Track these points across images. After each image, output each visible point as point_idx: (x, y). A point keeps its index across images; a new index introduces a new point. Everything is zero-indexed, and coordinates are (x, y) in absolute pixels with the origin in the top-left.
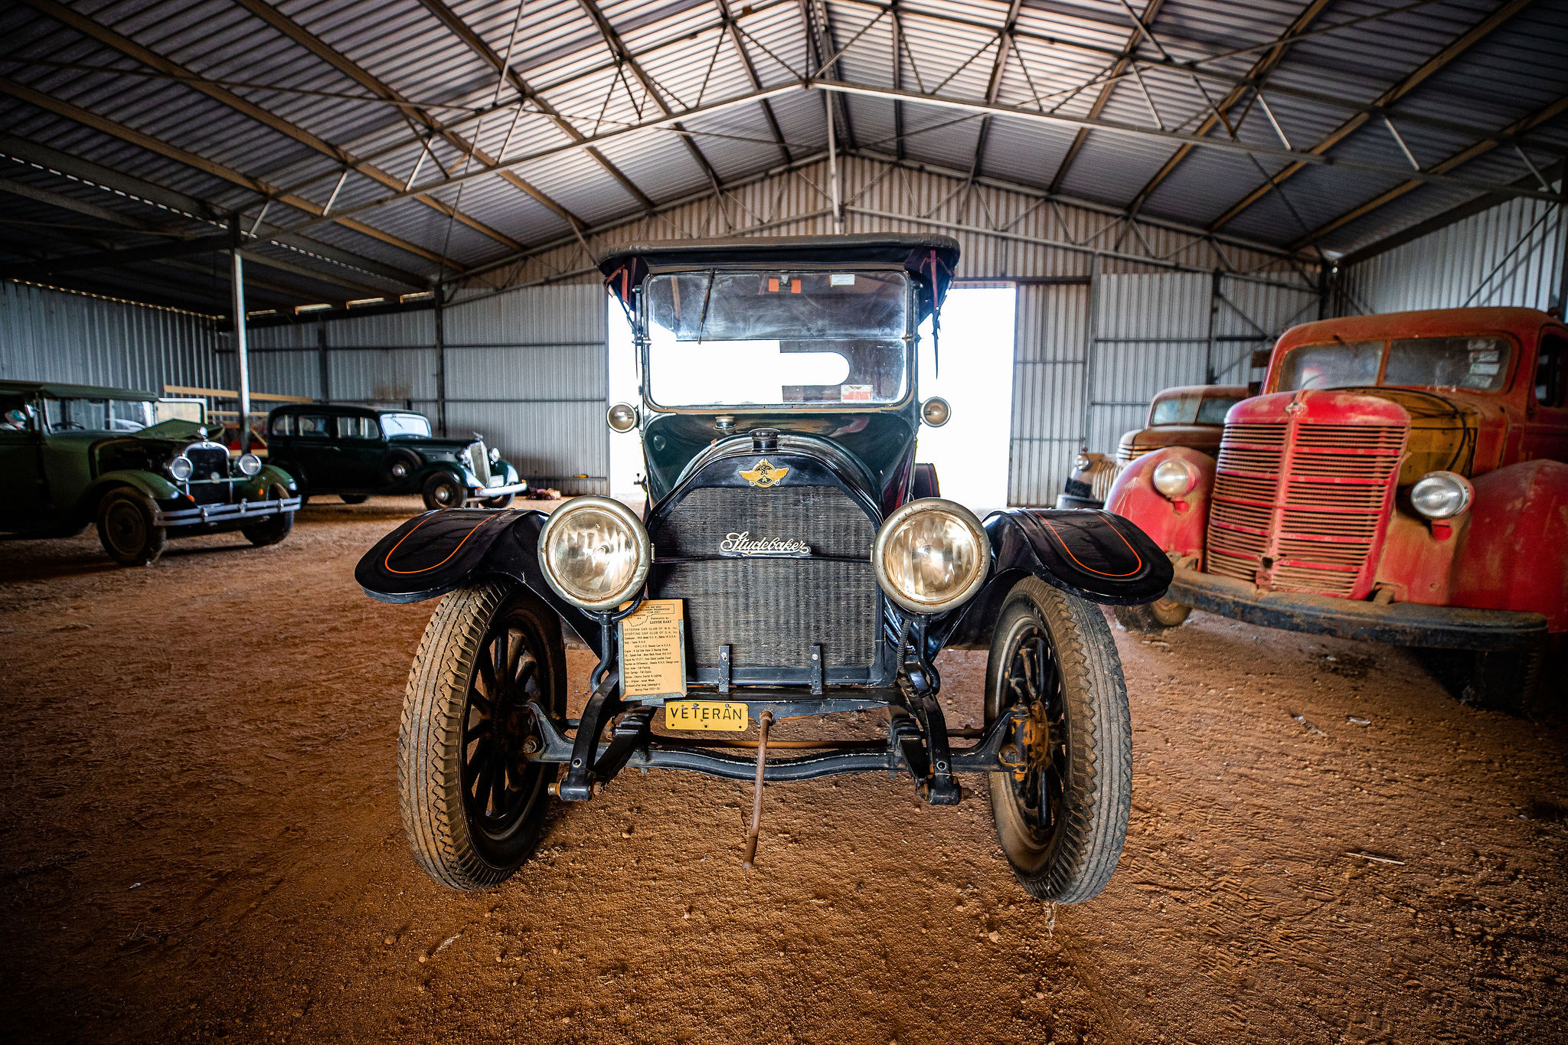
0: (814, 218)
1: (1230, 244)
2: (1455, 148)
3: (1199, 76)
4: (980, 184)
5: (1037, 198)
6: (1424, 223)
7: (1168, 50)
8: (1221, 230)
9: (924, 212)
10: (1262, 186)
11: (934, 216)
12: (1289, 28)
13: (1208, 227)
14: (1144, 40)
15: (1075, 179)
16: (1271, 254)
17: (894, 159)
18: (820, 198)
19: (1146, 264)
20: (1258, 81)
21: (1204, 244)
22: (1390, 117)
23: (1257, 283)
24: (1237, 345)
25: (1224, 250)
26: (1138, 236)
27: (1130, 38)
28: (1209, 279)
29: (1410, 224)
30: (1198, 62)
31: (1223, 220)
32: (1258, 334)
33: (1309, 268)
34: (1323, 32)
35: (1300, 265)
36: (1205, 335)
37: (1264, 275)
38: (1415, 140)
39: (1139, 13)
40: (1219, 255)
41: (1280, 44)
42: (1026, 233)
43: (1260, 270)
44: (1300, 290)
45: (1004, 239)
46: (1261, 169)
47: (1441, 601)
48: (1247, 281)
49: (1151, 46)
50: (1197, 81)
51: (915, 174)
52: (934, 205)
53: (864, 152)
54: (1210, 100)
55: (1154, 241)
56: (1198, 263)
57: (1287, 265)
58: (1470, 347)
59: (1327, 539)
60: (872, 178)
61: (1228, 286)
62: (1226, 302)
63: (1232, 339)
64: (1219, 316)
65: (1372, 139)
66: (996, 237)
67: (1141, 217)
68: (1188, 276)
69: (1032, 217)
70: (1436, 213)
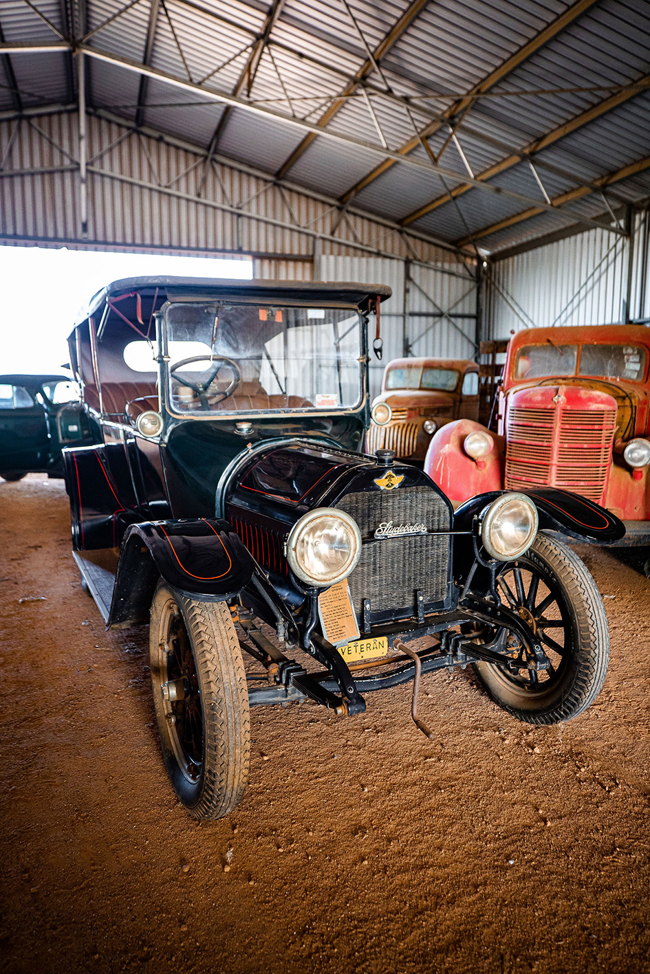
0: (51, 173)
1: (415, 237)
2: (568, 190)
3: (410, 108)
4: (217, 162)
5: (266, 181)
6: (544, 237)
7: (391, 84)
8: (409, 226)
9: (164, 182)
10: (442, 197)
11: (174, 187)
12: (475, 86)
13: (399, 222)
14: (374, 71)
15: (301, 169)
16: (443, 248)
17: (132, 124)
18: (56, 153)
19: (355, 248)
20: (452, 120)
21: (397, 235)
22: (534, 163)
23: (436, 270)
24: (424, 319)
25: (411, 241)
26: (348, 223)
27: (362, 67)
28: (402, 264)
29: (535, 236)
30: (412, 97)
31: (412, 218)
32: (437, 311)
33: (468, 261)
34: (500, 95)
35: (462, 258)
36: (401, 311)
37: (439, 265)
38: (549, 181)
39: (372, 49)
40: (408, 246)
41: (469, 98)
42: (258, 212)
43: (436, 261)
44: (464, 278)
45: (239, 216)
46: (445, 184)
47: (641, 517)
48: (428, 268)
49: (378, 77)
50: (408, 110)
51: (153, 143)
52: (174, 178)
53: (102, 112)
54: (416, 127)
55: (361, 229)
56: (393, 252)
57: (454, 258)
58: (624, 352)
59: (582, 483)
60: (110, 141)
61: (415, 271)
62: (414, 284)
63: (420, 315)
64: (410, 296)
65: (518, 174)
66: (232, 213)
67: (351, 209)
68: (387, 261)
69: (262, 198)
70: (551, 231)
